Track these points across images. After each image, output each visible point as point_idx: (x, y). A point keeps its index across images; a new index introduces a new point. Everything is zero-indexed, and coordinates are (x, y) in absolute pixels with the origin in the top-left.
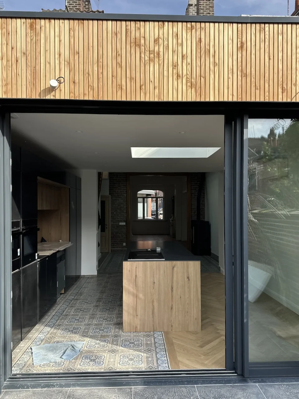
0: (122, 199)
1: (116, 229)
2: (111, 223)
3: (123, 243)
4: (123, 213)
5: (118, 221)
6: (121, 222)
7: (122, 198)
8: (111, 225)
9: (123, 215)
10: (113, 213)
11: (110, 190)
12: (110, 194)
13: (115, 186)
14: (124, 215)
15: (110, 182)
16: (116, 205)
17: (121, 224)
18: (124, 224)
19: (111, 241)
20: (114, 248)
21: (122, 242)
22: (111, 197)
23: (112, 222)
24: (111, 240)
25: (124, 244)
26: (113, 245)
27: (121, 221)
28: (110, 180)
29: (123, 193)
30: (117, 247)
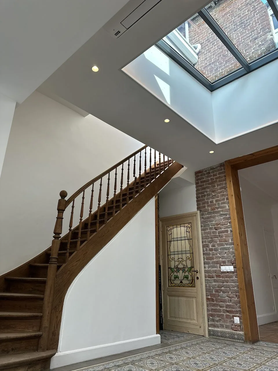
0: (221, 215)
1: (215, 281)
2: (205, 268)
3: (233, 316)
4: (227, 244)
5: (217, 263)
6: (224, 264)
7: (221, 213)
8: (206, 272)
9: (226, 249)
10: (208, 246)
11: (197, 201)
12: (198, 209)
13: (206, 192)
14: (229, 249)
15: (197, 187)
16: (211, 229)
17: (224, 268)
18: (231, 268)
19: (208, 310)
20: (214, 326)
21: (231, 315)
22: (202, 215)
23: (207, 266)
24: (207, 305)
25: (237, 320)
26: (213, 320)
27: (224, 262)
28: (197, 183)
29: (222, 203)
30: (222, 326)
